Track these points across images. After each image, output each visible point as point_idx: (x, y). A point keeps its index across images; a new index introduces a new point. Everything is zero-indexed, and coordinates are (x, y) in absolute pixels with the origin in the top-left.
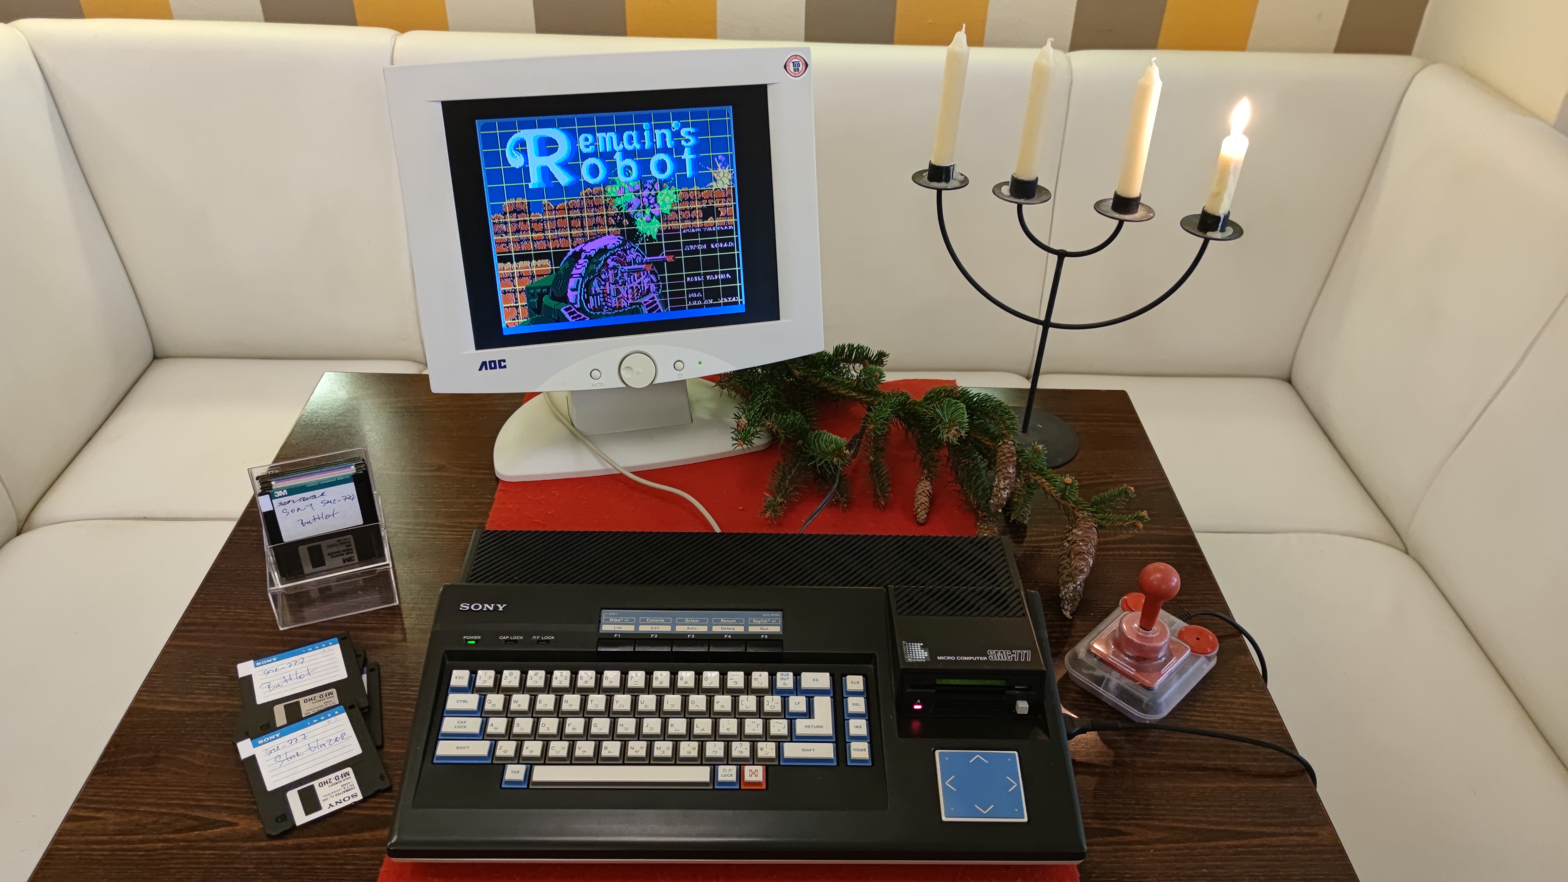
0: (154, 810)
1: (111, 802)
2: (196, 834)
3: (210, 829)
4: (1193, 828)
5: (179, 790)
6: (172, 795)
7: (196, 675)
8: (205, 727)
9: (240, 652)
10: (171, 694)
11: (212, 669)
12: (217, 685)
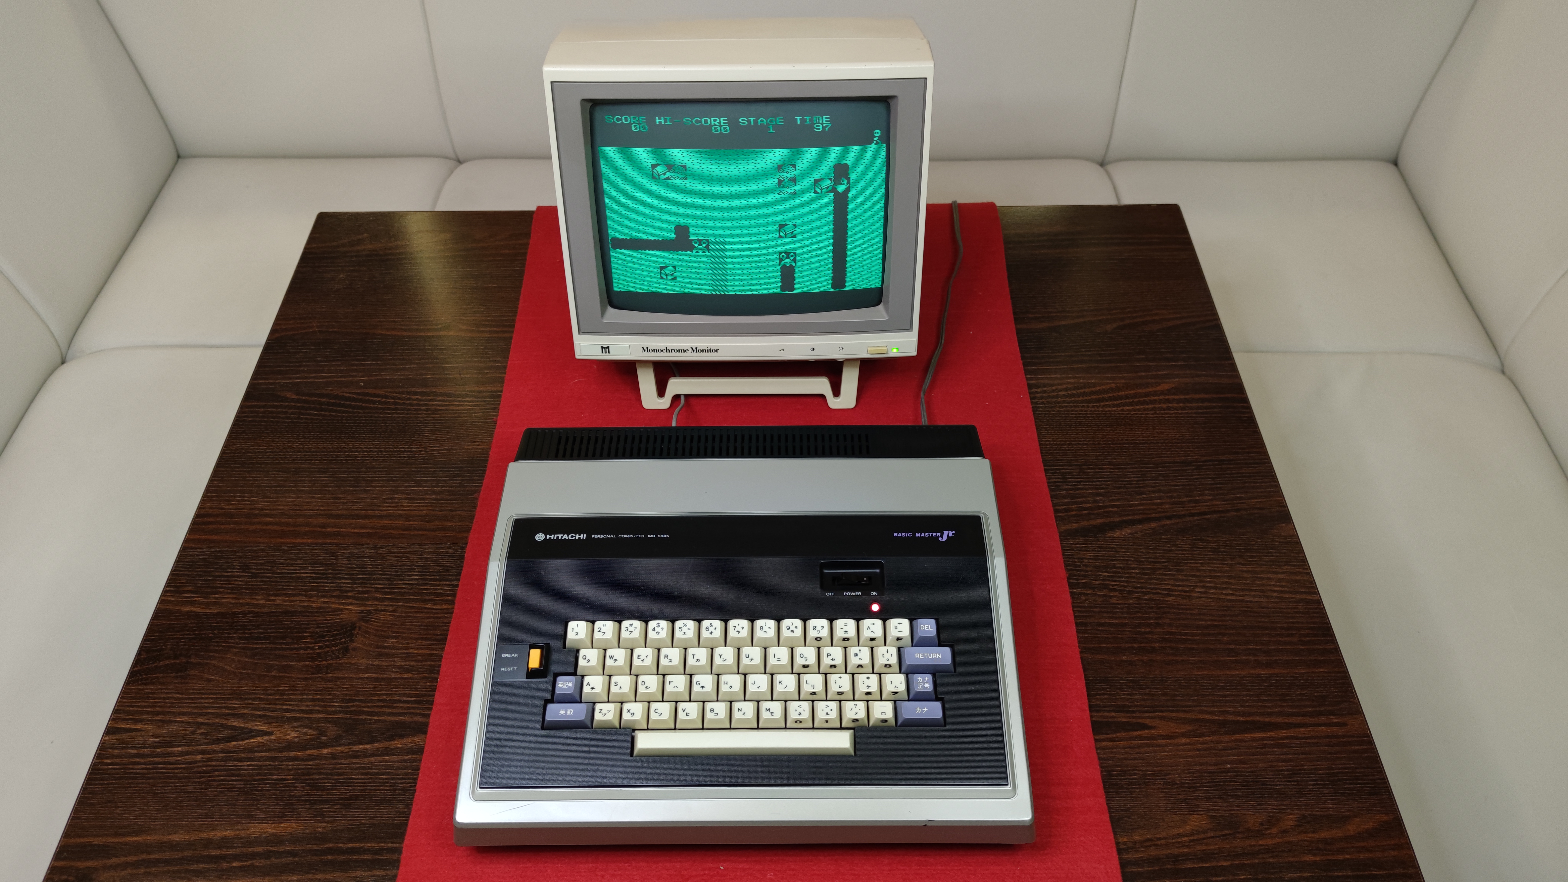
0: (191, 720)
1: (148, 713)
2: (234, 745)
3: (247, 739)
4: (1219, 720)
5: (212, 698)
6: (205, 703)
7: (218, 572)
8: (232, 629)
9: (259, 546)
10: (196, 594)
11: (234, 566)
12: (240, 583)
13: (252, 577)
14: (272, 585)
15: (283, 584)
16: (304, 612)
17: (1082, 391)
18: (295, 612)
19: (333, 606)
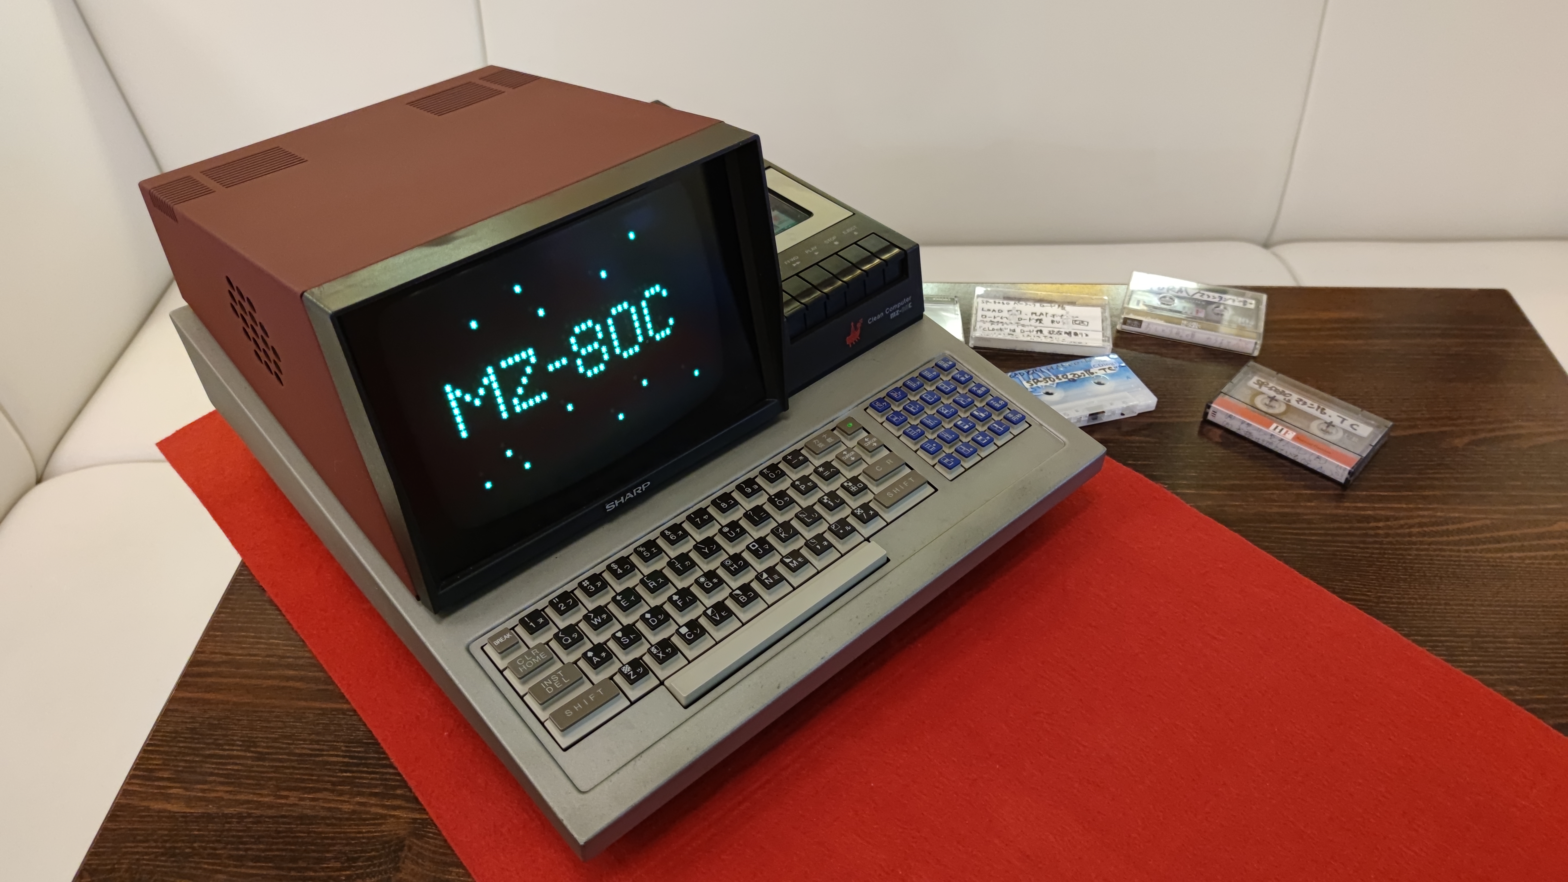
7: (210, 749)
8: (219, 841)
9: (274, 712)
10: (175, 782)
11: (233, 740)
12: (240, 767)
13: (259, 759)
14: (285, 774)
15: (301, 771)
16: (328, 818)
17: (1445, 528)
18: (315, 817)
19: (374, 810)
